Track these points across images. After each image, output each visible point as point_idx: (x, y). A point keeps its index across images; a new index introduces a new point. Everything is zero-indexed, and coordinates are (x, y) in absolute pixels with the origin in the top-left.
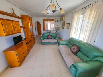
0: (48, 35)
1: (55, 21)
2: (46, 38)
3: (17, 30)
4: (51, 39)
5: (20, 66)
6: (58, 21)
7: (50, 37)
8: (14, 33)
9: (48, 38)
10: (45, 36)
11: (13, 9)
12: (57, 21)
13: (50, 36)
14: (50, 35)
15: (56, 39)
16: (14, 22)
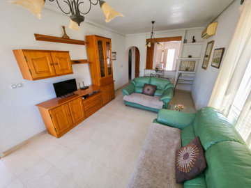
0: (146, 85)
1: (185, 41)
2: (138, 91)
3: (62, 70)
4: (153, 95)
5: (59, 136)
6: (194, 41)
7: (148, 90)
8: (52, 74)
9: (143, 93)
10: (137, 85)
11: (64, 27)
12: (190, 39)
13: (149, 87)
14: (149, 85)
15: (164, 98)
16: (54, 55)
